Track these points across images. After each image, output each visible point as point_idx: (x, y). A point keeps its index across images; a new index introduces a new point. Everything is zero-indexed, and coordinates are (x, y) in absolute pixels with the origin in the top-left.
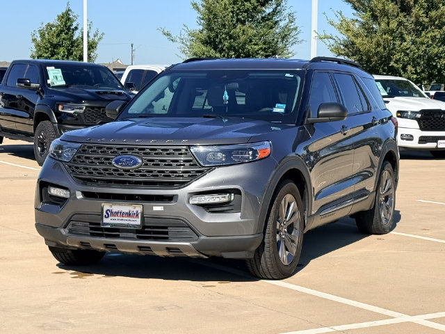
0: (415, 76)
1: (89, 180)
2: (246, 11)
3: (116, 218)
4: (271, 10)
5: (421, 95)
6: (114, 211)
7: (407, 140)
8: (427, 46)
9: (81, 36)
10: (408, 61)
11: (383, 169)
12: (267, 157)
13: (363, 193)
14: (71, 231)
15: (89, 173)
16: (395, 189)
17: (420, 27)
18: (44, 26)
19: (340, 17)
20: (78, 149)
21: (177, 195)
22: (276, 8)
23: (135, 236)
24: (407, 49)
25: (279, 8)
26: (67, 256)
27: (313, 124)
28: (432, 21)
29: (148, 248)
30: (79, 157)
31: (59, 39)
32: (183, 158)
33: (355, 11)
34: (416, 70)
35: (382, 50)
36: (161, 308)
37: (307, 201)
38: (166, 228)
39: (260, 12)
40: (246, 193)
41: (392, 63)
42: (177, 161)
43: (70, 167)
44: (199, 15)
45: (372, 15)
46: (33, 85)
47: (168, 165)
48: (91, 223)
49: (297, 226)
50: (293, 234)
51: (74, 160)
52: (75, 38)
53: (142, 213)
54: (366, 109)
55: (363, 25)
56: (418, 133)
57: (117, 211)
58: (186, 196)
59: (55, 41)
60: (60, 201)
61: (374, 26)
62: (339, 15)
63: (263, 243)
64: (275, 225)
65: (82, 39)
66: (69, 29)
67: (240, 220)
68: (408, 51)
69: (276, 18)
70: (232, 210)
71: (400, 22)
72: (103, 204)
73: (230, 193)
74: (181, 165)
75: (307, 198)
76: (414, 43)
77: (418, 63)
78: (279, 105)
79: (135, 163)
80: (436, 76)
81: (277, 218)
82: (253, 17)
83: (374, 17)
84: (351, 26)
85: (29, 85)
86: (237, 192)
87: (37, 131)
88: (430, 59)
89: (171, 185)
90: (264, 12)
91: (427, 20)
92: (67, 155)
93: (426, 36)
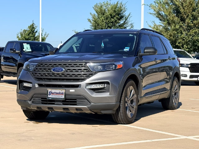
0: (187, 50)
1: (41, 79)
2: (112, 23)
3: (54, 95)
4: (123, 22)
5: (190, 57)
6: (53, 92)
7: (184, 77)
8: (193, 37)
9: (38, 35)
10: (184, 43)
11: (173, 80)
12: (121, 68)
13: (164, 89)
14: (33, 102)
15: (41, 75)
16: (179, 90)
17: (189, 28)
18: (22, 31)
19: (153, 23)
20: (36, 65)
21: (81, 85)
22: (125, 21)
23: (62, 103)
24: (184, 37)
25: (127, 21)
26: (31, 115)
27: (142, 56)
28: (195, 25)
29: (67, 109)
30: (37, 69)
31: (29, 36)
32: (83, 68)
33: (160, 21)
34: (188, 47)
35: (173, 38)
36: (73, 134)
37: (139, 90)
38: (76, 99)
39: (118, 23)
40: (112, 84)
41: (177, 44)
42: (81, 69)
43: (33, 73)
44: (91, 24)
45: (168, 23)
46: (17, 51)
47: (77, 71)
48: (42, 98)
49: (135, 100)
50: (133, 104)
51: (35, 70)
52: (36, 36)
53: (65, 93)
54: (166, 53)
55: (164, 27)
56: (189, 74)
57: (54, 92)
58: (85, 85)
59: (27, 37)
60: (28, 89)
61: (169, 28)
62: (153, 22)
63: (120, 107)
64: (125, 99)
65: (39, 36)
66: (33, 32)
67: (109, 96)
68: (184, 38)
69: (125, 26)
70: (105, 91)
71: (180, 26)
72: (48, 89)
73: (105, 84)
74: (82, 71)
75: (139, 88)
76: (187, 34)
77: (189, 44)
78: (127, 48)
79: (62, 70)
80: (197, 49)
81: (126, 96)
82: (115, 25)
83: (169, 24)
84: (159, 27)
85: (15, 51)
86: (108, 83)
87: (19, 71)
88: (194, 42)
89: (78, 80)
90: (120, 23)
91: (192, 25)
92: (32, 68)
93: (192, 32)
